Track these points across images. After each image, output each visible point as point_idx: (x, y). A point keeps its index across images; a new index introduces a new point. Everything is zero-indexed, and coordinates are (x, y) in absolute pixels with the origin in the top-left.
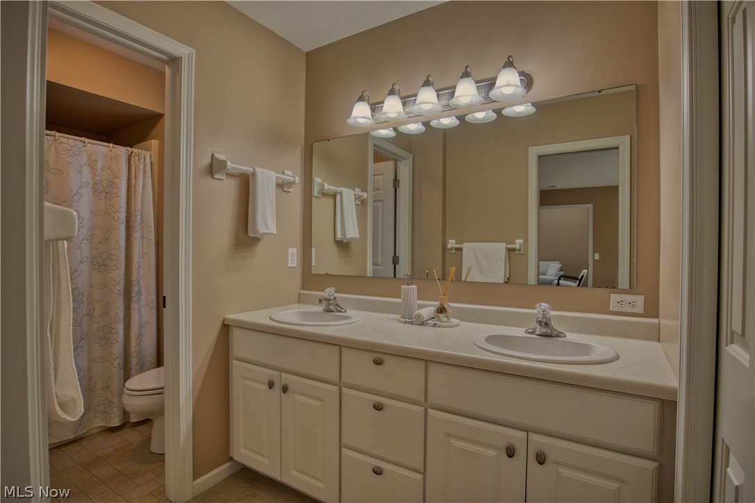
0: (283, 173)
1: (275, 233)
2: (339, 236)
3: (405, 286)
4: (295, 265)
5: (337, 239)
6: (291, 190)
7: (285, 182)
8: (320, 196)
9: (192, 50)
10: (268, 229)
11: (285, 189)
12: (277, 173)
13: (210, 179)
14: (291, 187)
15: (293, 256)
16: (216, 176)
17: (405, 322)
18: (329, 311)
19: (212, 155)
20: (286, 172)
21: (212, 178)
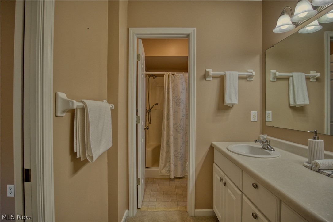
0: (247, 72)
1: (237, 103)
2: (292, 103)
3: (312, 140)
4: (256, 120)
5: (290, 105)
6: (252, 80)
7: (248, 76)
8: (276, 80)
9: (194, 28)
10: (232, 101)
11: (248, 80)
12: (239, 72)
13: (204, 81)
14: (252, 78)
15: (255, 116)
16: (207, 79)
17: (306, 167)
18: (264, 148)
19: (205, 70)
20: (249, 70)
21: (206, 80)
